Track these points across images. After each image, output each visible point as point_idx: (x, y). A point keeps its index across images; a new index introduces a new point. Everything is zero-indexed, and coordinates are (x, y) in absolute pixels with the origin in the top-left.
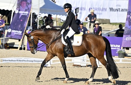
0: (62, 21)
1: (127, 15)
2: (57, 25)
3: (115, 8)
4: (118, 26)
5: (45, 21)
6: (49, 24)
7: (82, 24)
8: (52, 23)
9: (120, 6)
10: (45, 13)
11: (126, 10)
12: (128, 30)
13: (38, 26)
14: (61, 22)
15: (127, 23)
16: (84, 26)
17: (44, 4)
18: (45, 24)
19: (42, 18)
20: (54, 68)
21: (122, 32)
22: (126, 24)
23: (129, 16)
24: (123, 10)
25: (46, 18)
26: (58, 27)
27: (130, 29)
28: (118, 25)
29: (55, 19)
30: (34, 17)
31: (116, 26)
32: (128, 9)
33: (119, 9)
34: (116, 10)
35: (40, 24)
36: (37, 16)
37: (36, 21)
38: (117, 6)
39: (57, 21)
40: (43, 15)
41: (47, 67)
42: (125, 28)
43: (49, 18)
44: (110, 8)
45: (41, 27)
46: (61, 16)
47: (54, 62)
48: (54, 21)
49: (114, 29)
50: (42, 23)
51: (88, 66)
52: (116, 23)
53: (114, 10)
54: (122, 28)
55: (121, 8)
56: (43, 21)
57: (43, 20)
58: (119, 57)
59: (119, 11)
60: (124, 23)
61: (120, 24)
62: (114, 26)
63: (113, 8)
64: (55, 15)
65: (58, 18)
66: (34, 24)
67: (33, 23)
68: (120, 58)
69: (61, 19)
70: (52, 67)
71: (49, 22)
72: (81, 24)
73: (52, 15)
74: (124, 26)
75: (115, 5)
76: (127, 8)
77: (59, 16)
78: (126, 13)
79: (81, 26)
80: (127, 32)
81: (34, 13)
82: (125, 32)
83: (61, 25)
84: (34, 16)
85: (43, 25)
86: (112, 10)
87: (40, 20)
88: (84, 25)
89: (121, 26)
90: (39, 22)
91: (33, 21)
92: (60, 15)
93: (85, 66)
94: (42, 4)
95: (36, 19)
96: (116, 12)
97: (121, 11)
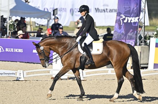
0: (37, 25)
1: (116, 17)
2: (31, 30)
3: (101, 8)
4: (106, 30)
5: (16, 25)
6: (21, 29)
7: (62, 28)
8: (24, 28)
9: (108, 6)
10: (16, 16)
11: (115, 11)
12: (118, 35)
13: (8, 31)
14: (36, 27)
15: (117, 27)
16: (64, 31)
17: (15, 4)
18: (16, 29)
19: (12, 21)
20: (28, 82)
21: (111, 37)
22: (115, 28)
23: (118, 18)
24: (111, 11)
25: (17, 22)
26: (32, 33)
27: (120, 33)
28: (105, 28)
29: (28, 22)
30: (3, 21)
31: (103, 30)
32: (117, 9)
33: (107, 9)
34: (103, 11)
35: (11, 29)
36: (7, 20)
37: (5, 25)
38: (104, 5)
39: (31, 25)
40: (14, 18)
41: (19, 81)
42: (114, 32)
43: (22, 22)
44: (96, 9)
45: (12, 32)
46: (36, 18)
47: (28, 75)
48: (28, 25)
49: (101, 34)
50: (13, 28)
51: (70, 78)
52: (103, 27)
53: (101, 11)
54: (111, 32)
55: (109, 8)
56: (14, 26)
57: (14, 24)
58: (107, 68)
59: (107, 12)
60: (113, 27)
61: (108, 27)
62: (101, 30)
63: (99, 8)
64: (29, 18)
65: (32, 22)
66: (4, 28)
67: (2, 28)
68: (109, 68)
69: (36, 22)
70: (26, 81)
71: (21, 26)
72: (60, 29)
73: (25, 17)
74: (113, 30)
75: (102, 4)
76: (116, 7)
77: (33, 20)
78: (115, 14)
79: (61, 30)
80: (116, 37)
81: (3, 16)
82: (114, 37)
83: (35, 30)
84: (3, 19)
85: (14, 30)
86: (98, 11)
87: (11, 24)
88: (64, 29)
89: (109, 30)
90: (9, 27)
91: (2, 26)
92: (34, 18)
93: (66, 79)
94: (13, 5)
95: (5, 23)
96: (103, 13)
97: (109, 12)
